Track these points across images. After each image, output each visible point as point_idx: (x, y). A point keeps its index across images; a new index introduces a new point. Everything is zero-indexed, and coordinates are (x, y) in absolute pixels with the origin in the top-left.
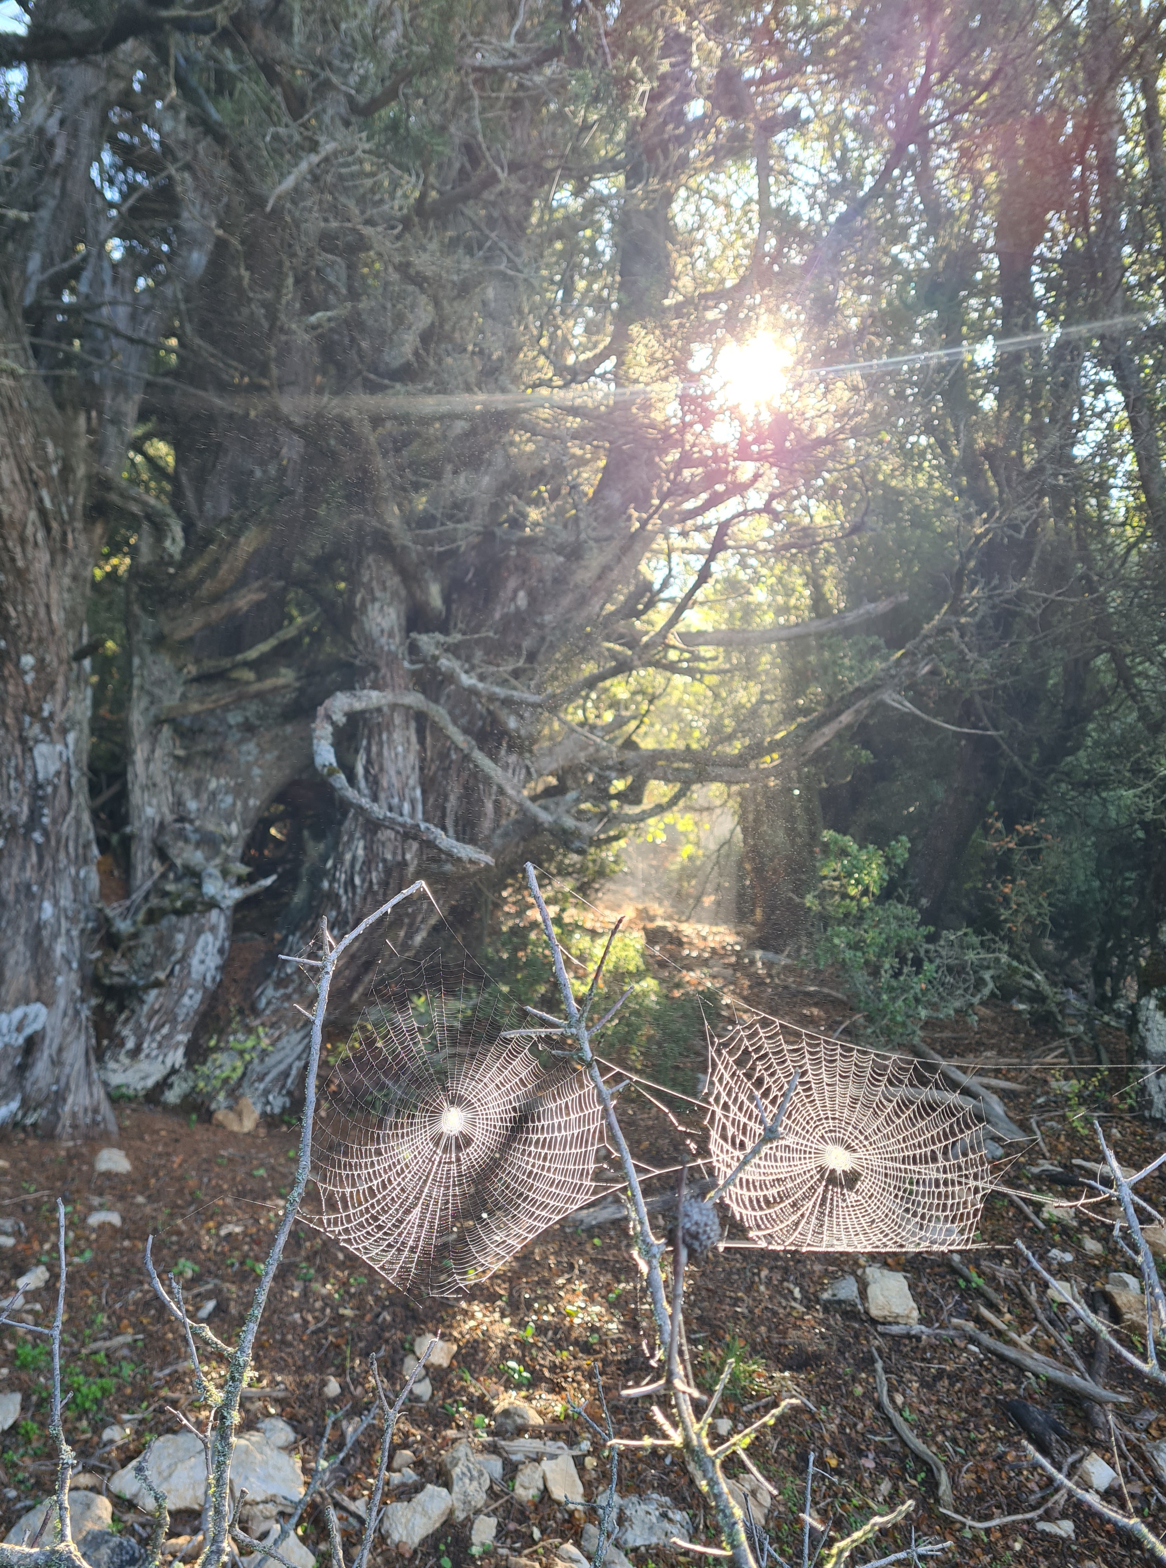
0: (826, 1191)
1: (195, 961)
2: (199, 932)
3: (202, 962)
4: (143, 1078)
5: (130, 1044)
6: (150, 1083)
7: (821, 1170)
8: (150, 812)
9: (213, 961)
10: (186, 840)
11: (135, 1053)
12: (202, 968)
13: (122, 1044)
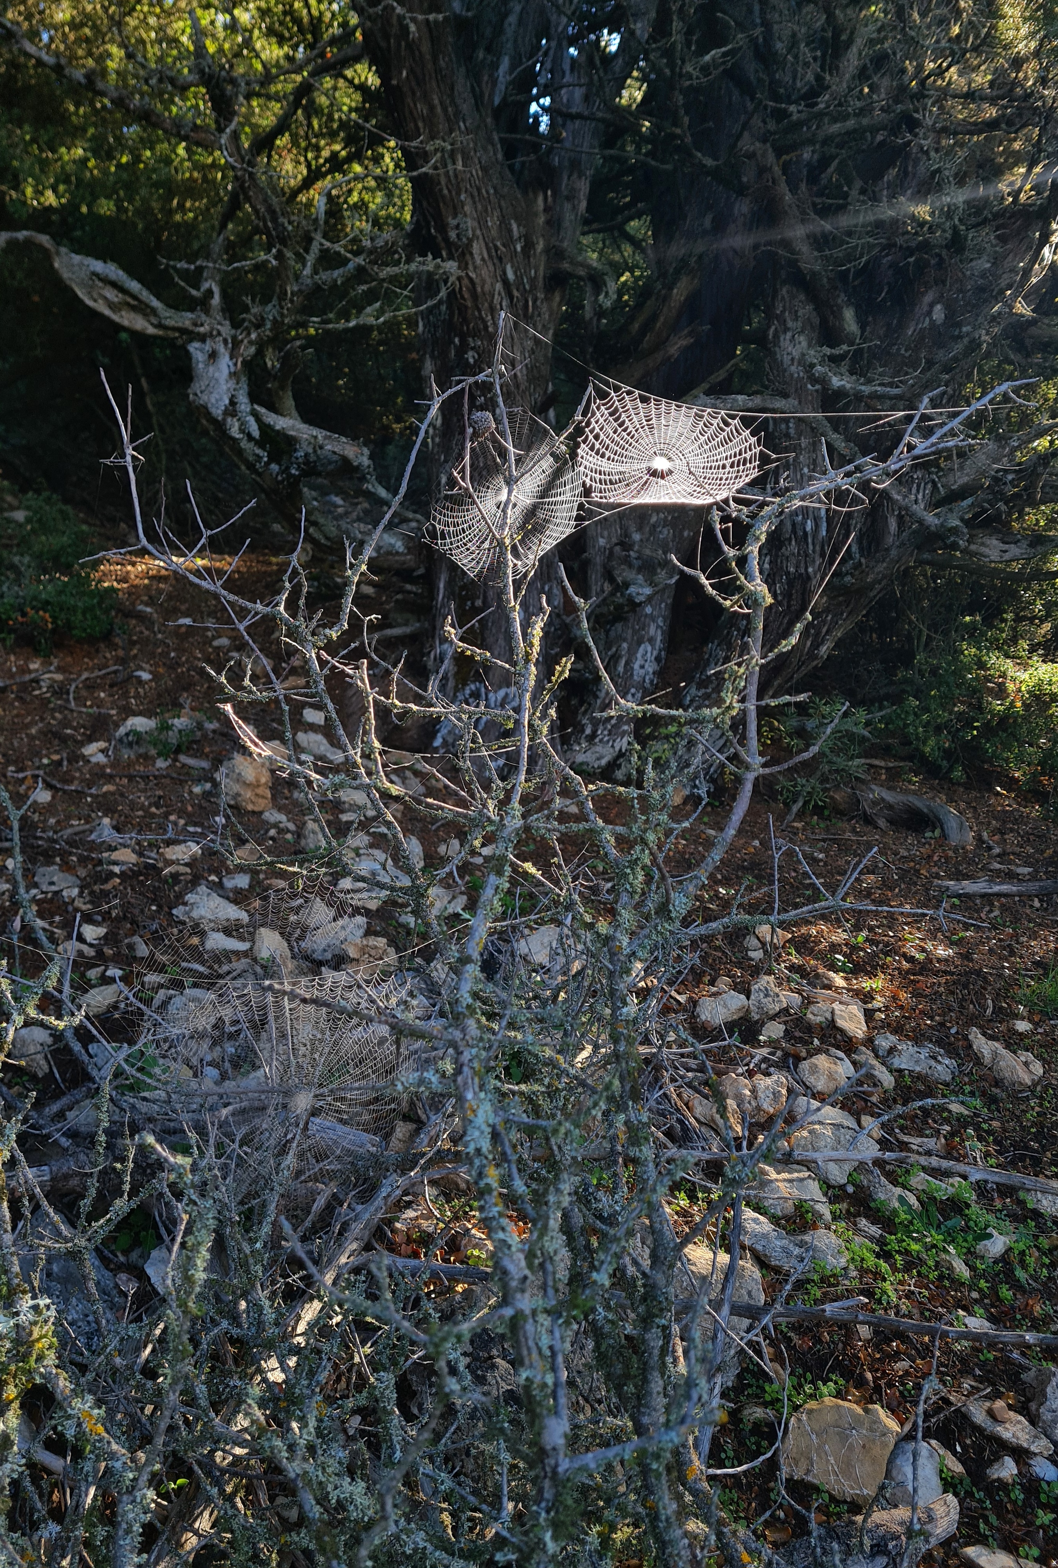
0: (649, 478)
1: (636, 666)
2: (639, 643)
3: (642, 667)
4: (598, 759)
5: (588, 731)
6: (604, 762)
7: (649, 469)
8: (602, 542)
9: (651, 667)
10: (630, 566)
11: (591, 738)
12: (642, 672)
13: (583, 731)
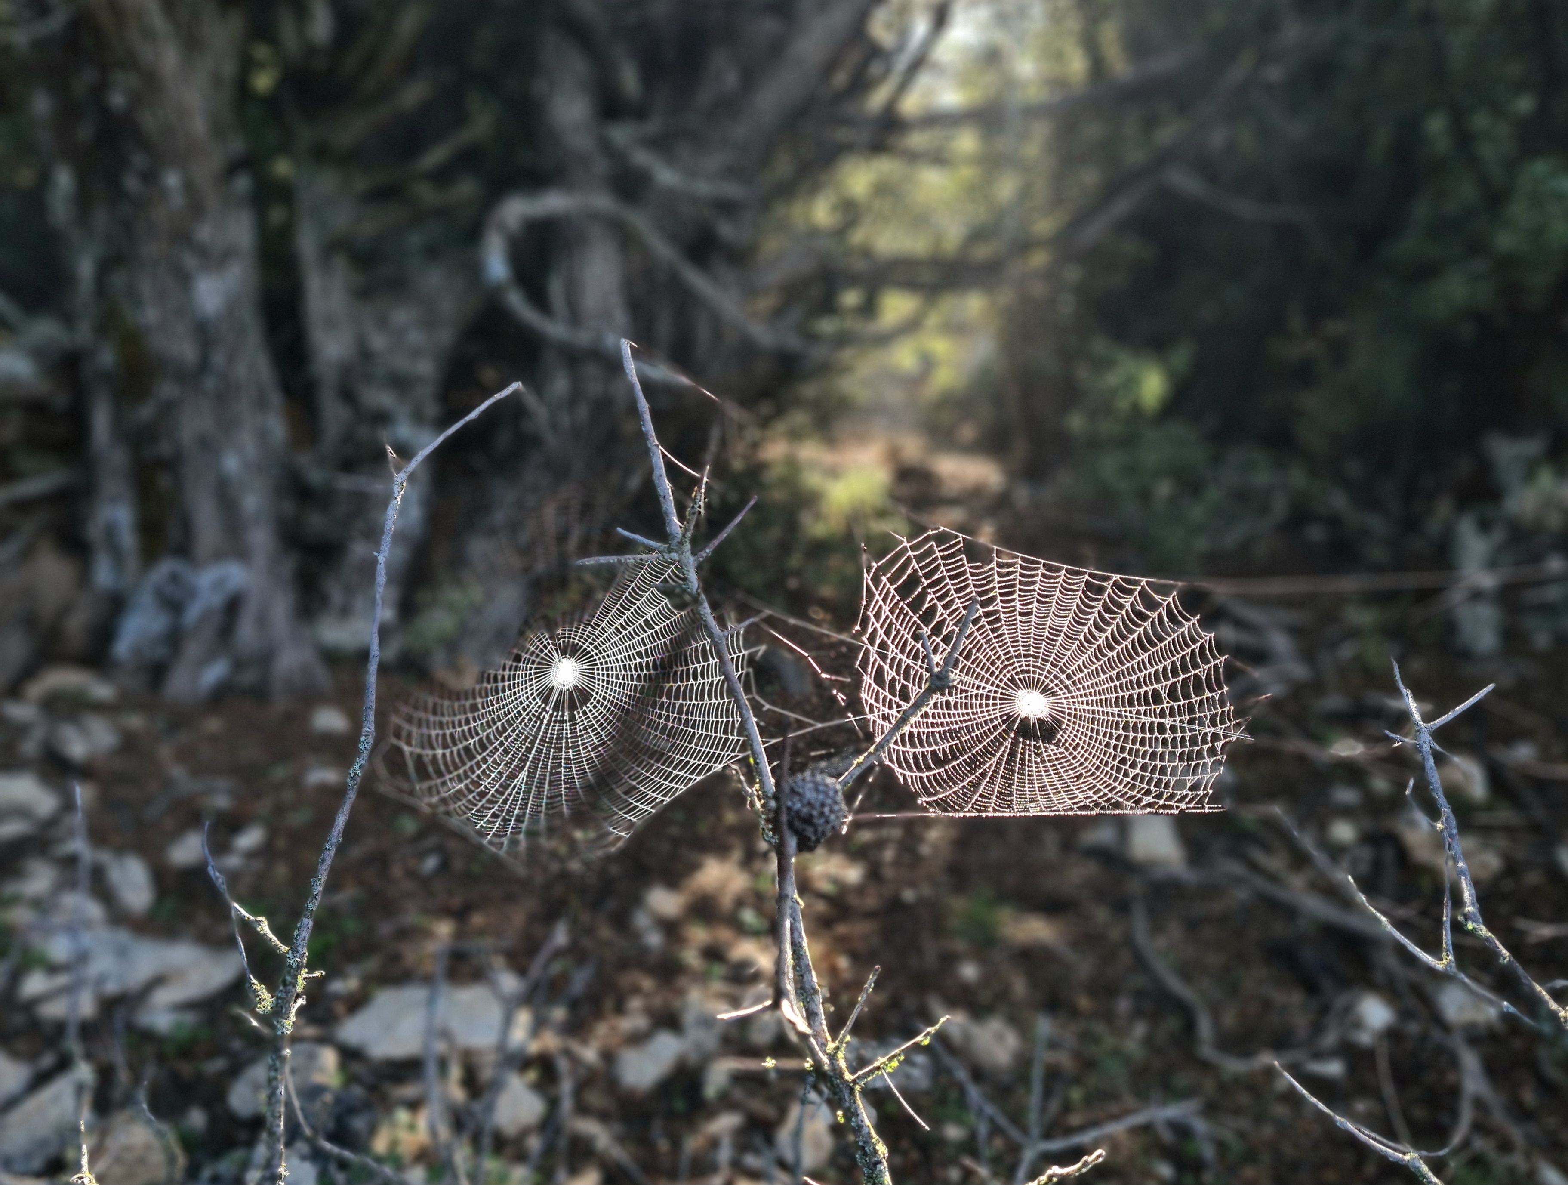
0: (1015, 744)
7: (1009, 719)
8: (332, 351)
10: (376, 383)
13: (330, 603)
